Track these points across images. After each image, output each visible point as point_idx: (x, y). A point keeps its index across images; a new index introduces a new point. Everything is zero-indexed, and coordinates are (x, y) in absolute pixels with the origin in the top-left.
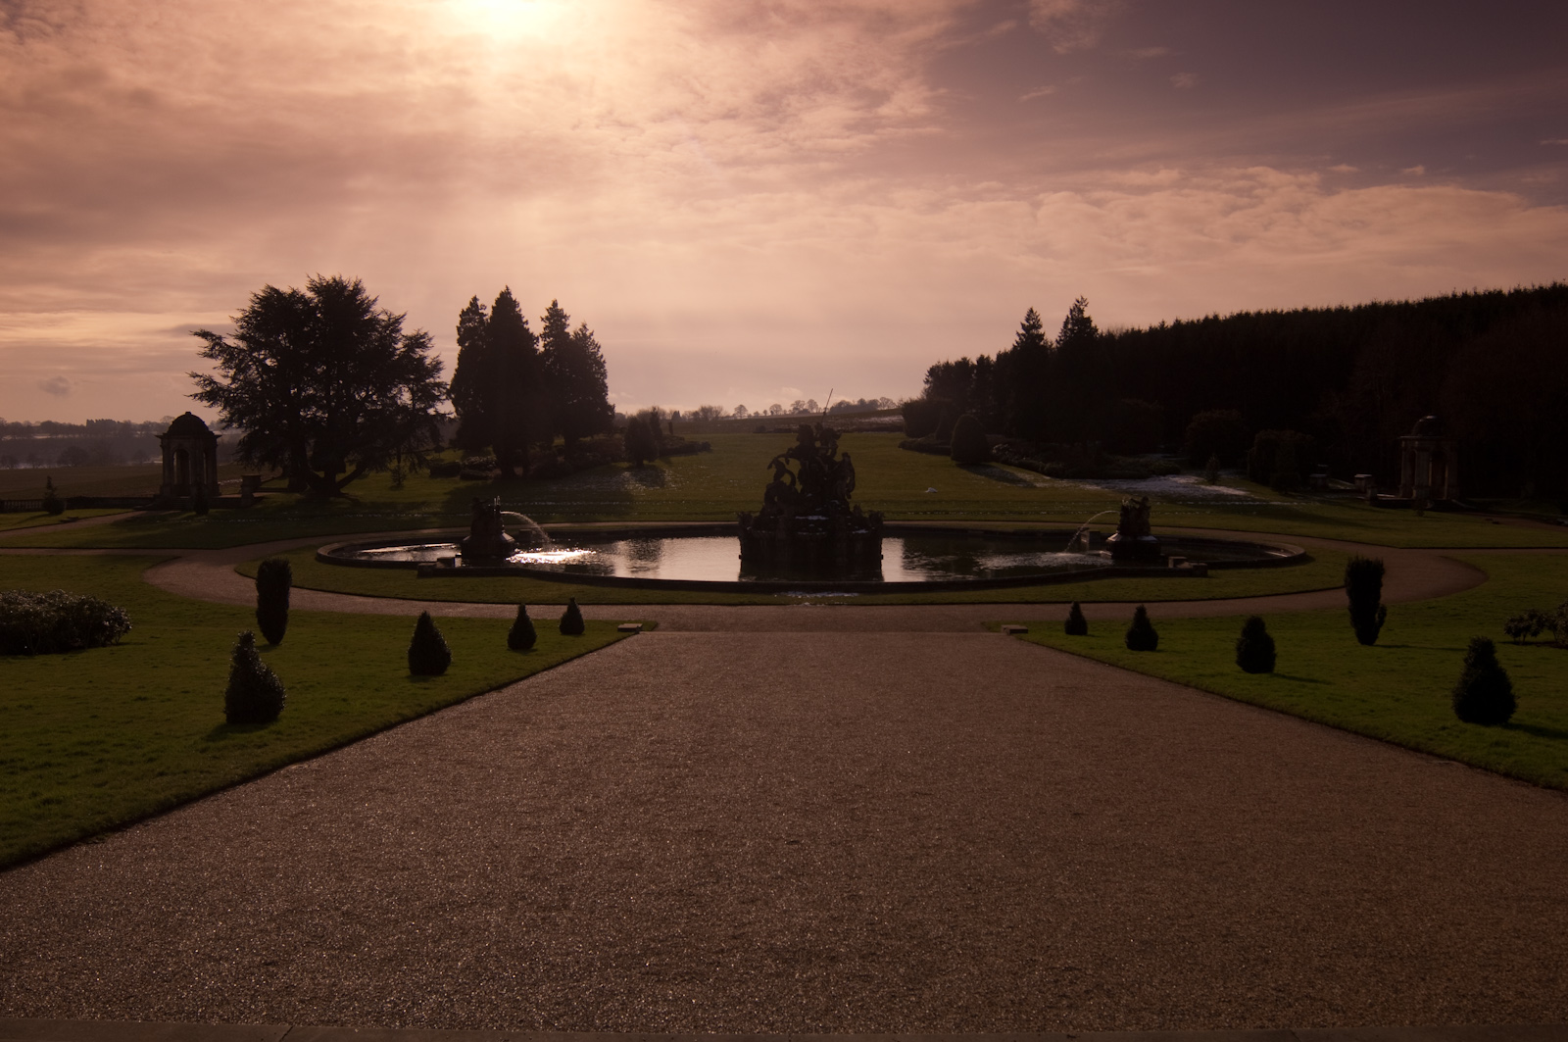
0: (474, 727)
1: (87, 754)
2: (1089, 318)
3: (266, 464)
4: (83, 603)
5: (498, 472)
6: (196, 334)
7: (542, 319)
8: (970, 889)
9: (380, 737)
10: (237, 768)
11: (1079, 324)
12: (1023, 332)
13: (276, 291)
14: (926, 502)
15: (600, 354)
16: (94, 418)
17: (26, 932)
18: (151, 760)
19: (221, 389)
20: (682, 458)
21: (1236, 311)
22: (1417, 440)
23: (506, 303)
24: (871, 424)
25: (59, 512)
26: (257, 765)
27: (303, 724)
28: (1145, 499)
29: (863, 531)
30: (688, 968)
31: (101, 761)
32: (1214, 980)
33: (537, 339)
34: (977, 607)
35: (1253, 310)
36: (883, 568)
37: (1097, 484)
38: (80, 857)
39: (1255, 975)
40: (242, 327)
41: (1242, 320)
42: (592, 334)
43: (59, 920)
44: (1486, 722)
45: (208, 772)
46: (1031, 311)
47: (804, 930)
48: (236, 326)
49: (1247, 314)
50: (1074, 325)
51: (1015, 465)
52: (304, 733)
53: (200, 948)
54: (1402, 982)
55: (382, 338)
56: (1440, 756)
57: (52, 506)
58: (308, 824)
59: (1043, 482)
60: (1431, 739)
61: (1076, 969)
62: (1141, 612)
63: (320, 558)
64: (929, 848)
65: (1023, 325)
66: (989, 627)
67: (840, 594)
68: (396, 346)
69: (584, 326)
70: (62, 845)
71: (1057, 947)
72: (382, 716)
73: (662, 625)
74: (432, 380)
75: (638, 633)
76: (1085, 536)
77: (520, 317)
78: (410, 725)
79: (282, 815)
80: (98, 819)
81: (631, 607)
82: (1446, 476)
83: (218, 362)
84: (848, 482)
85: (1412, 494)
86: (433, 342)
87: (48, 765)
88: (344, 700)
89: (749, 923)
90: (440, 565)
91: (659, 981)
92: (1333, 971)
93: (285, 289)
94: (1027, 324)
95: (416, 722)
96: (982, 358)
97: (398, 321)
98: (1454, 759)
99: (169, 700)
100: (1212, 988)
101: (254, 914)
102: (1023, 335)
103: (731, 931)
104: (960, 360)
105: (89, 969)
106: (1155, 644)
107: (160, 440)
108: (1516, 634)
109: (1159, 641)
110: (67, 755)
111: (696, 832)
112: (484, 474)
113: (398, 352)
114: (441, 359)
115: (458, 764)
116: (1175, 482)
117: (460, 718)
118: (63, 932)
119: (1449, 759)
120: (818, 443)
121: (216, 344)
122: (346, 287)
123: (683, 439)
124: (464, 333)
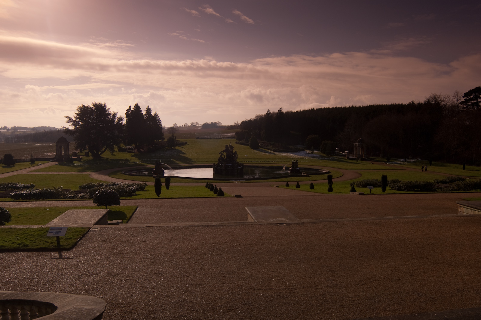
5: (136, 150)
6: (66, 117)
7: (145, 110)
13: (84, 106)
15: (160, 120)
19: (70, 130)
22: (358, 144)
23: (137, 107)
24: (226, 136)
28: (297, 160)
29: (240, 168)
33: (144, 116)
40: (77, 116)
42: (158, 115)
55: (112, 118)
66: (272, 186)
68: (116, 120)
69: (156, 113)
76: (284, 167)
77: (140, 110)
82: (364, 152)
83: (70, 124)
84: (236, 157)
85: (356, 156)
97: (116, 114)
104: (249, 119)
106: (299, 187)
112: (133, 151)
120: (229, 149)
121: (70, 120)
122: (102, 105)
123: (179, 141)
124: (127, 115)
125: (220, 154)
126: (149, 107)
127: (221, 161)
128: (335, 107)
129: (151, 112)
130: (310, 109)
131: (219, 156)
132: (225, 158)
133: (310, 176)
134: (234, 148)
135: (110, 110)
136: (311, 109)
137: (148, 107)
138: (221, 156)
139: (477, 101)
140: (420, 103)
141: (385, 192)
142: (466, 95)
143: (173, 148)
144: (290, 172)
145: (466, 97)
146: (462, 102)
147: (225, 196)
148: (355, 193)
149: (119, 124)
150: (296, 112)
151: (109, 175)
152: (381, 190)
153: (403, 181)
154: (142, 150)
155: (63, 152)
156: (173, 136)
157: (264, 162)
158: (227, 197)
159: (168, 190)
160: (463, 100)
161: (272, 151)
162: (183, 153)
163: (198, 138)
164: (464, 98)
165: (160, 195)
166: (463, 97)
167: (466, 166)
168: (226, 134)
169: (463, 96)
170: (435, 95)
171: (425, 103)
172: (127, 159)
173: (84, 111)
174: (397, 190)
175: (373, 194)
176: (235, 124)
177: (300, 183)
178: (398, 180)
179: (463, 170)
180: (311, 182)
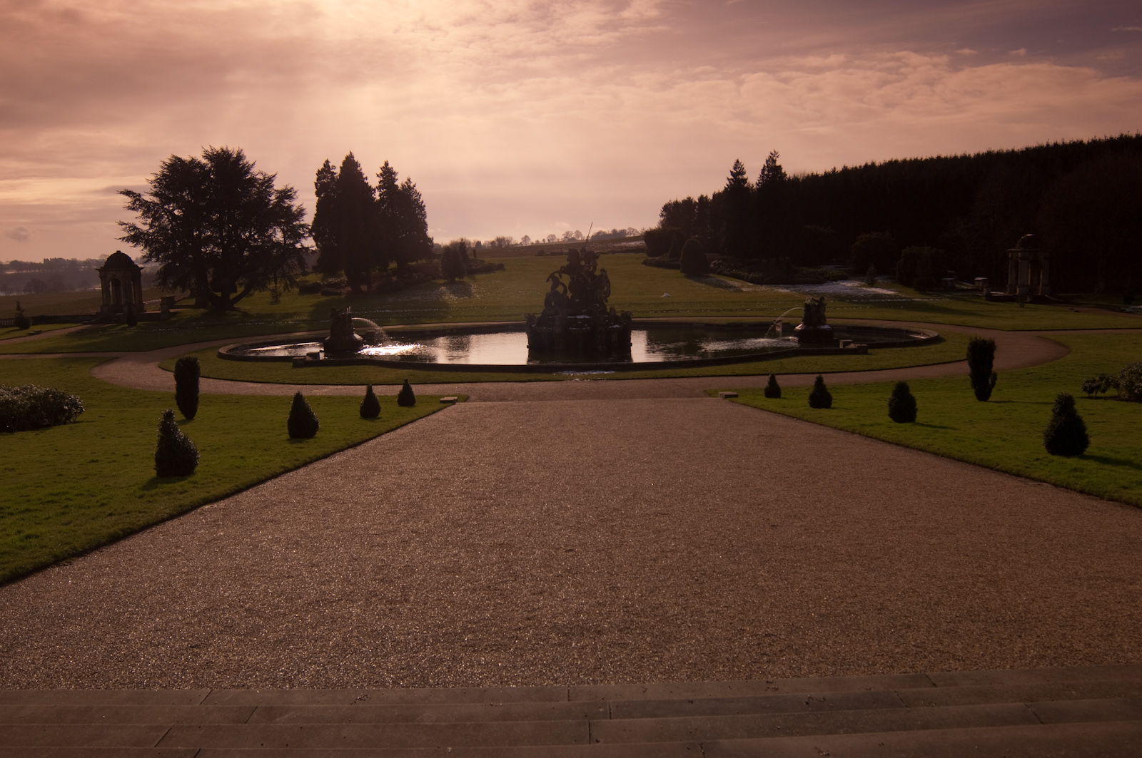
0: (337, 474)
1: (56, 502)
2: (780, 166)
3: (178, 288)
4: (48, 393)
5: (349, 289)
6: (121, 193)
7: (378, 175)
8: (697, 580)
9: (269, 483)
10: (166, 509)
11: (772, 171)
12: (732, 178)
13: (180, 159)
14: (662, 304)
15: (421, 201)
16: (50, 257)
17: (17, 629)
18: (103, 505)
19: (142, 233)
20: (484, 276)
21: (888, 159)
22: (1020, 252)
23: (350, 164)
24: (621, 247)
25: (27, 327)
26: (180, 506)
27: (213, 475)
28: (822, 298)
29: (617, 326)
30: (495, 641)
31: (66, 507)
32: (871, 640)
33: (375, 190)
34: (701, 379)
35: (900, 158)
36: (632, 352)
37: (787, 288)
38: (55, 575)
39: (901, 636)
40: (155, 187)
41: (892, 165)
42: (414, 186)
43: (41, 621)
44: (1068, 453)
45: (144, 512)
46: (738, 162)
47: (578, 612)
48: (151, 186)
49: (896, 161)
50: (769, 171)
51: (728, 276)
52: (213, 482)
53: (144, 637)
54: (1005, 638)
55: (260, 192)
56: (1034, 479)
57: (22, 323)
58: (219, 547)
59: (748, 288)
60: (1028, 468)
61: (773, 635)
62: (820, 381)
63: (221, 356)
64: (668, 552)
65: (732, 172)
66: (710, 394)
67: (601, 372)
68: (270, 198)
69: (409, 180)
70: (41, 568)
71: (759, 621)
72: (270, 468)
73: (472, 398)
74: (297, 222)
75: (454, 404)
76: (779, 326)
77: (361, 174)
78: (291, 474)
79: (199, 542)
80: (66, 548)
81: (449, 385)
82: (1041, 277)
83: (139, 213)
84: (605, 290)
85: (1016, 292)
86: (297, 194)
87: (28, 510)
88: (242, 458)
89: (539, 608)
90: (309, 358)
91: (474, 651)
92: (956, 632)
93: (186, 157)
94: (734, 171)
95: (294, 472)
96: (702, 197)
97: (271, 179)
98: (1045, 482)
99: (114, 461)
100: (870, 646)
101: (182, 612)
102: (731, 179)
103: (525, 614)
104: (686, 199)
105: (64, 654)
106: (830, 404)
107: (99, 272)
108: (1090, 392)
109: (833, 401)
110: (41, 503)
111: (499, 545)
112: (339, 291)
113: (272, 202)
114: (303, 207)
115: (326, 501)
116: (844, 286)
117: (327, 468)
118: (45, 628)
119: (1041, 481)
120: (583, 262)
121: (136, 200)
122: (231, 155)
123: (484, 261)
124: (320, 187)
125: (551, 283)
126: (390, 166)
127: (553, 304)
128: (935, 156)
129: (394, 180)
130: (863, 165)
131: (548, 288)
132: (569, 295)
134: (598, 261)
135: (254, 170)
136: (866, 165)
137: (387, 164)
138: (554, 287)
143: (457, 279)
154: (364, 288)
157: (719, 311)
163: (541, 253)
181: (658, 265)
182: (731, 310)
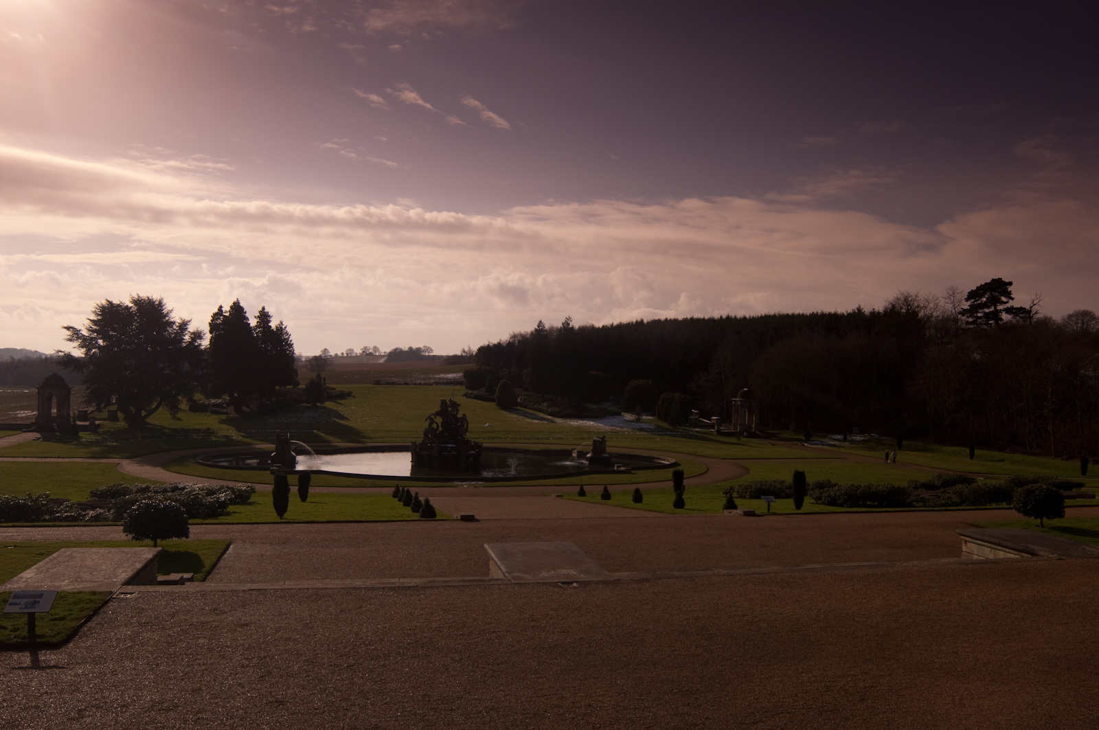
5: (232, 409)
6: (65, 328)
7: (257, 317)
11: (566, 330)
13: (112, 303)
14: (487, 432)
15: (290, 339)
19: (74, 359)
22: (740, 401)
23: (237, 308)
28: (604, 437)
29: (473, 452)
33: (254, 329)
40: (93, 325)
42: (285, 328)
46: (541, 322)
50: (564, 330)
51: (531, 409)
55: (176, 333)
66: (547, 495)
68: (185, 338)
69: (281, 322)
76: (575, 453)
77: (244, 316)
82: (754, 419)
83: (76, 344)
84: (465, 427)
85: (737, 429)
93: (116, 302)
94: (538, 329)
97: (187, 323)
104: (497, 343)
112: (224, 411)
113: (186, 341)
120: (450, 409)
121: (75, 334)
122: (154, 302)
123: (334, 389)
124: (213, 327)
125: (428, 421)
126: (266, 311)
127: (430, 436)
128: (689, 317)
129: (269, 321)
130: (634, 321)
131: (426, 424)
132: (440, 429)
133: (632, 472)
134: (460, 408)
135: (172, 315)
136: (637, 322)
137: (263, 309)
138: (430, 424)
139: (995, 308)
140: (874, 312)
141: (802, 508)
142: (972, 295)
143: (318, 404)
144: (587, 462)
145: (973, 300)
146: (964, 310)
147: (437, 518)
148: (734, 511)
149: (193, 347)
150: (603, 326)
151: (165, 465)
152: (793, 504)
153: (840, 484)
154: (244, 408)
155: (54, 411)
156: (319, 376)
157: (529, 439)
158: (443, 520)
159: (304, 504)
160: (966, 306)
161: (548, 415)
162: (342, 417)
163: (378, 383)
164: (969, 302)
165: (286, 515)
166: (967, 300)
167: (977, 452)
168: (442, 376)
169: (966, 297)
170: (906, 294)
171: (885, 312)
172: (209, 429)
173: (110, 316)
174: (828, 505)
175: (775, 514)
176: (464, 351)
177: (610, 488)
178: (830, 482)
179: (970, 460)
180: (635, 486)
181: (477, 397)
182: (539, 439)
